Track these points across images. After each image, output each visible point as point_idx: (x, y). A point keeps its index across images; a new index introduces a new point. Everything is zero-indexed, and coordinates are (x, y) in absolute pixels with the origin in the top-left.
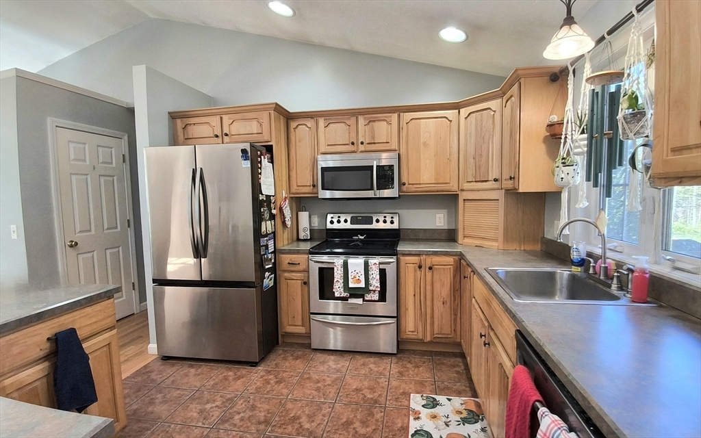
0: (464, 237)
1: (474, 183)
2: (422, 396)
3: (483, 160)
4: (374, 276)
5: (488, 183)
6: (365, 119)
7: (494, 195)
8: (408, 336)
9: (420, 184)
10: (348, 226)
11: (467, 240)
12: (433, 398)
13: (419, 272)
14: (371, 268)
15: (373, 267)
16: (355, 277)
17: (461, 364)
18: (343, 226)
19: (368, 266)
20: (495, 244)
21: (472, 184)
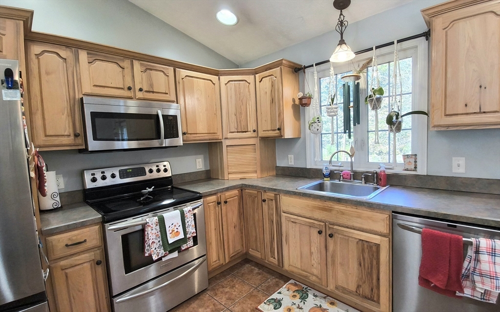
0: (229, 174)
1: (236, 133)
2: (265, 303)
3: (243, 116)
4: (189, 223)
5: (247, 133)
6: (141, 65)
7: (252, 141)
8: (214, 266)
9: (197, 134)
10: (118, 181)
11: (231, 176)
12: (272, 299)
13: (217, 208)
14: (187, 216)
15: (188, 214)
16: (173, 231)
17: (253, 267)
18: (109, 182)
19: (184, 214)
20: (255, 175)
21: (234, 134)
